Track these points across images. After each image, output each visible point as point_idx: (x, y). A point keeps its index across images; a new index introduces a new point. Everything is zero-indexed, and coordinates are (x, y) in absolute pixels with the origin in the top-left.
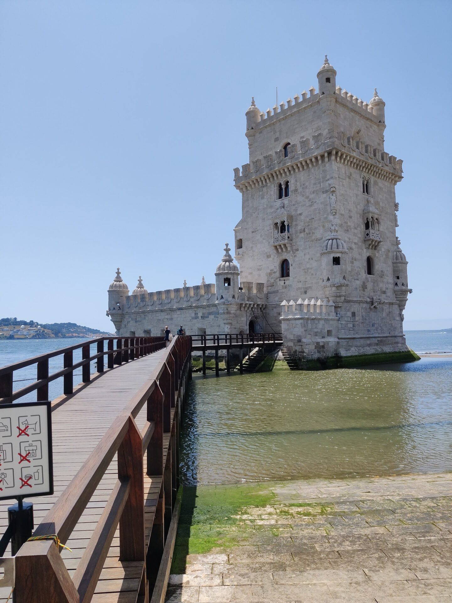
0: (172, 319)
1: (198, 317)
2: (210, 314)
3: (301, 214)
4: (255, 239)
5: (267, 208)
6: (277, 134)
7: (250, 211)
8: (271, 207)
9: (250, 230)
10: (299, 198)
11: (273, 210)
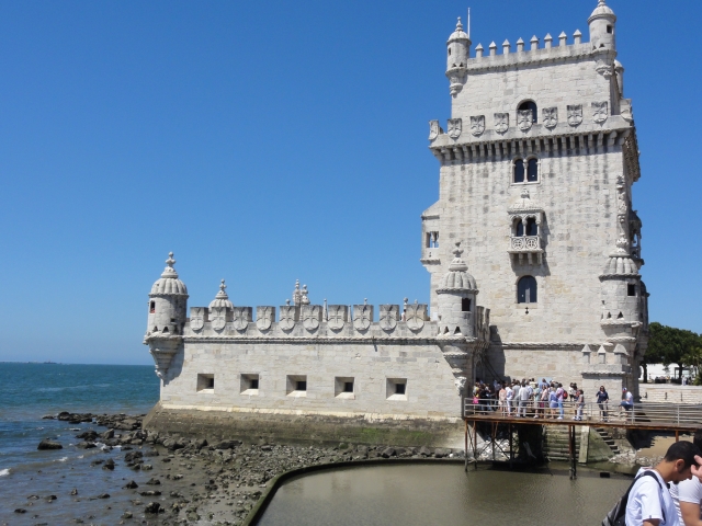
0: (319, 358)
1: (389, 359)
2: (417, 354)
3: (561, 212)
4: (466, 236)
5: (493, 192)
6: (511, 85)
7: (459, 191)
8: (502, 193)
9: (458, 222)
10: (556, 188)
11: (505, 197)
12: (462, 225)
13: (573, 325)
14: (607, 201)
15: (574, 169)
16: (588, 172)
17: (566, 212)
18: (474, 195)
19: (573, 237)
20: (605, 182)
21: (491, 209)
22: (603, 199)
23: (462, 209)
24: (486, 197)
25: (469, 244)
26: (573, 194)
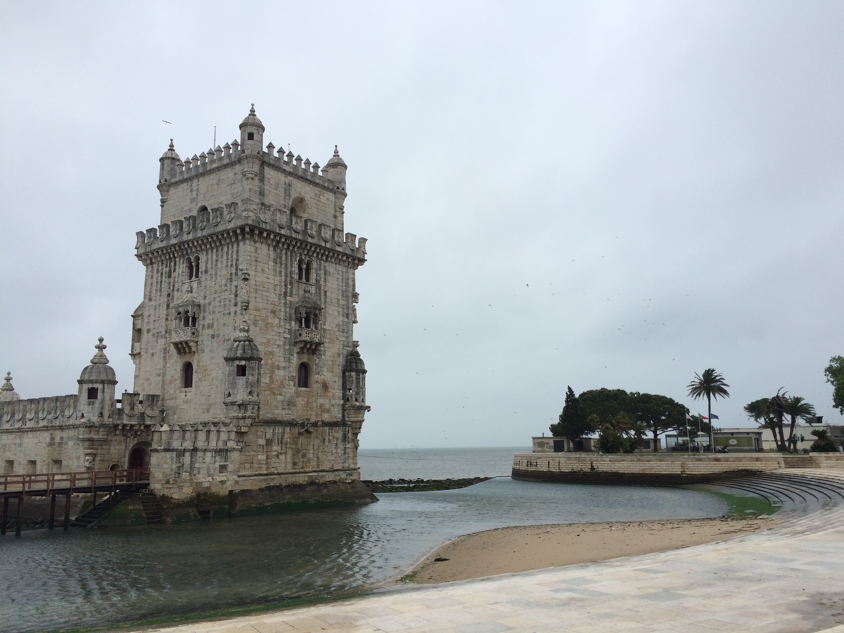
0: (21, 444)
2: (69, 438)
3: (210, 304)
4: (156, 331)
5: (173, 290)
6: (195, 193)
7: (154, 291)
8: (178, 290)
9: (152, 319)
10: (209, 282)
11: (179, 294)
12: (155, 321)
13: (211, 405)
14: (236, 291)
15: (219, 264)
16: (227, 266)
17: (212, 303)
18: (162, 294)
19: (215, 326)
20: (236, 274)
21: (172, 305)
22: (234, 289)
23: (155, 308)
24: (169, 295)
25: (157, 337)
26: (217, 288)
